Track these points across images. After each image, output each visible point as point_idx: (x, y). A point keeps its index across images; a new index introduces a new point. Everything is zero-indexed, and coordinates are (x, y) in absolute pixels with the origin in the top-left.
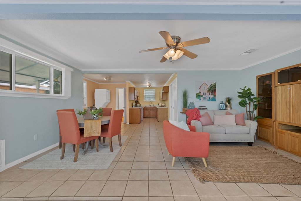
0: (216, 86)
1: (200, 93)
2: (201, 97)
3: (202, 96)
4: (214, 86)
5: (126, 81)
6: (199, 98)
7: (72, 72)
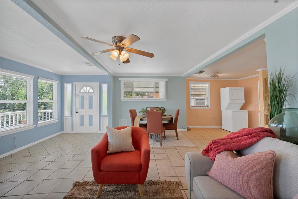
5: (258, 70)
7: (166, 81)
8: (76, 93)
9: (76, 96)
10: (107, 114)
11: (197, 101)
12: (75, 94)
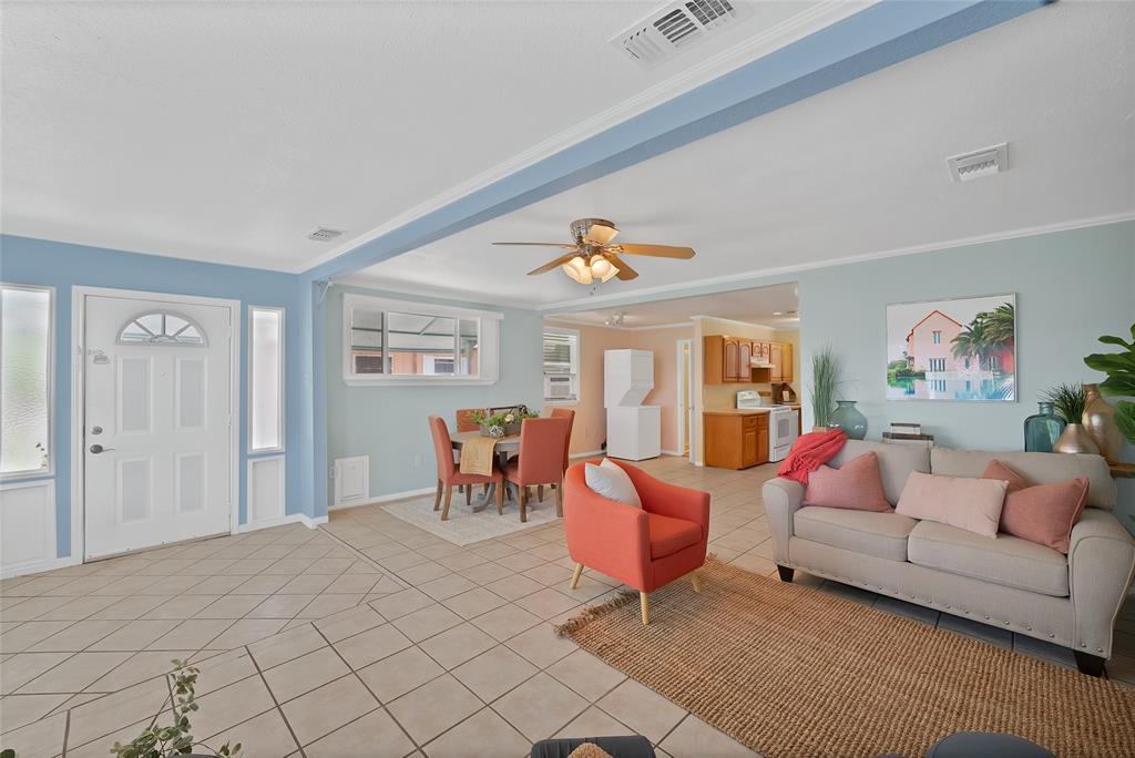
0: (1012, 322)
1: (911, 359)
2: (917, 382)
3: (921, 375)
4: (1002, 321)
5: (692, 318)
6: (905, 386)
7: (500, 321)
8: (92, 346)
9: (91, 358)
10: (275, 443)
11: (554, 383)
12: (85, 352)
